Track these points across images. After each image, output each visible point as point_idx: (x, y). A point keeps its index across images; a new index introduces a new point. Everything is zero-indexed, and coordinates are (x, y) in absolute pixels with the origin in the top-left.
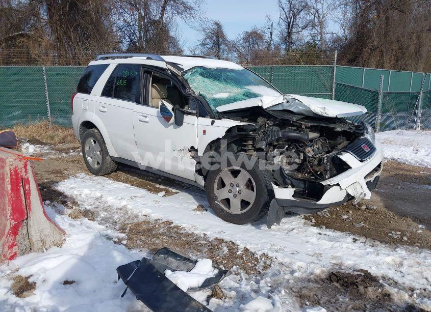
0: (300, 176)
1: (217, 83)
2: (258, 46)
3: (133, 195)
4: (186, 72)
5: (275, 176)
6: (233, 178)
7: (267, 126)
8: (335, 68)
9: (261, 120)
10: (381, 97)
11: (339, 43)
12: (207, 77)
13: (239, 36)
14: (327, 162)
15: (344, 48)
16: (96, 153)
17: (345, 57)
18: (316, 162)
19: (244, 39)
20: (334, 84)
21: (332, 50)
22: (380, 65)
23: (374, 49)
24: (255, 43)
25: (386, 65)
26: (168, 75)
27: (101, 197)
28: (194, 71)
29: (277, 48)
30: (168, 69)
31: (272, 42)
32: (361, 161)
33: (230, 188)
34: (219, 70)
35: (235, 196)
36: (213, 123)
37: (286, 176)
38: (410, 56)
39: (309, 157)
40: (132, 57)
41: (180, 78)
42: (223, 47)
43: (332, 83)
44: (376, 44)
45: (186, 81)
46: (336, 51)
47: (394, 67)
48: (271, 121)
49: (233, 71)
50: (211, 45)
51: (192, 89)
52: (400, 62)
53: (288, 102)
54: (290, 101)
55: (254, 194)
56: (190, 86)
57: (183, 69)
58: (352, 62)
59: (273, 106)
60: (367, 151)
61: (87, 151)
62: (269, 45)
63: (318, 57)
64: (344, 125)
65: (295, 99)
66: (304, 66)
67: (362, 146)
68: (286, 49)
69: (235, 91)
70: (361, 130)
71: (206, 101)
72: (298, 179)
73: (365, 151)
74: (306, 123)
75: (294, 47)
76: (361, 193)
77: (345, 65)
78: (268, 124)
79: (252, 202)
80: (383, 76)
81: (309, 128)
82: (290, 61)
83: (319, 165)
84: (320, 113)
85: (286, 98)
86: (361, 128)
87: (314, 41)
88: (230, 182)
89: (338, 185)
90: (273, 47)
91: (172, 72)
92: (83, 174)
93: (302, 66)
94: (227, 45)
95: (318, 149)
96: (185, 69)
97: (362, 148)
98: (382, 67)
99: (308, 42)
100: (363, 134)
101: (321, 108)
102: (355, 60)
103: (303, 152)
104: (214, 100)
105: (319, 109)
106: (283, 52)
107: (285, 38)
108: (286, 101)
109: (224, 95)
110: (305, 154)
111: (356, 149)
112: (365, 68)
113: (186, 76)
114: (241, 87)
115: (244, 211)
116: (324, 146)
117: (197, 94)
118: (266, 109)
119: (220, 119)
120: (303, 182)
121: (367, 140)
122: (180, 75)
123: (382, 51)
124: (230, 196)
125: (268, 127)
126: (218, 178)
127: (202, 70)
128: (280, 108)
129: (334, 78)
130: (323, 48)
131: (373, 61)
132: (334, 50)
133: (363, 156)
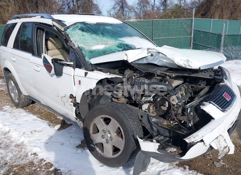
0: (165, 123)
1: (94, 36)
2: (147, 8)
3: (34, 129)
4: (68, 28)
5: (143, 121)
6: (105, 125)
7: (134, 77)
8: (193, 20)
9: (128, 72)
10: (223, 38)
11: (195, 5)
12: (86, 31)
13: (135, 2)
14: (191, 111)
15: (198, 7)
16: (16, 92)
17: (199, 12)
18: (180, 111)
19: (138, 4)
20: (193, 30)
21: (192, 9)
22: (221, 17)
23: (217, 7)
24: (144, 6)
25: (225, 17)
26: (54, 31)
27: (9, 132)
28: (76, 26)
29: (158, 9)
30: (54, 26)
31: (155, 5)
32: (223, 111)
33: (103, 134)
34: (98, 25)
35: (107, 141)
36: (86, 74)
37: (152, 123)
38: (240, 11)
39: (174, 105)
40: (35, 16)
41: (63, 33)
42: (126, 9)
43: (191, 30)
44: (218, 3)
45: (68, 35)
46: (194, 9)
47: (229, 18)
48: (137, 73)
49: (111, 25)
50: (119, 8)
51: (73, 42)
52: (233, 15)
53: (152, 55)
54: (154, 54)
55: (123, 142)
56: (71, 40)
57: (66, 25)
58: (204, 15)
59: (138, 60)
60: (228, 100)
61: (11, 89)
62: (153, 7)
63: (183, 13)
64: (205, 73)
65: (159, 53)
66: (174, 19)
67: (223, 95)
68: (164, 10)
69: (111, 43)
70: (220, 76)
71: (82, 53)
72: (163, 128)
73: (226, 100)
74: (170, 74)
75: (168, 8)
76: (225, 147)
77: (200, 18)
78: (134, 76)
79: (122, 148)
80: (225, 24)
81: (173, 78)
82: (165, 16)
83: (183, 114)
84: (183, 66)
85: (150, 52)
86: (220, 73)
87: (180, 3)
88: (103, 129)
89: (202, 141)
90: (156, 9)
91: (57, 28)
92: (8, 106)
93: (173, 19)
94: (128, 8)
95: (182, 95)
96: (68, 25)
97: (223, 97)
98: (222, 18)
99: (176, 4)
100: (222, 81)
101: (185, 61)
102: (205, 15)
103: (168, 101)
104: (91, 52)
105: (183, 62)
106: (162, 11)
107: (163, 3)
108: (150, 54)
109: (100, 47)
110: (169, 103)
111: (218, 98)
112: (212, 19)
113: (68, 31)
114: (116, 39)
115: (115, 156)
116: (187, 92)
117: (76, 46)
118: (132, 63)
119: (92, 70)
120: (168, 131)
121: (228, 87)
122: (63, 30)
123: (222, 8)
124: (103, 141)
125: (135, 79)
126: (93, 124)
127: (82, 25)
128: (145, 62)
129: (193, 26)
130: (186, 8)
131: (217, 14)
132: (193, 9)
133: (224, 105)
